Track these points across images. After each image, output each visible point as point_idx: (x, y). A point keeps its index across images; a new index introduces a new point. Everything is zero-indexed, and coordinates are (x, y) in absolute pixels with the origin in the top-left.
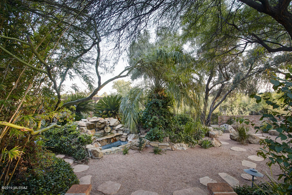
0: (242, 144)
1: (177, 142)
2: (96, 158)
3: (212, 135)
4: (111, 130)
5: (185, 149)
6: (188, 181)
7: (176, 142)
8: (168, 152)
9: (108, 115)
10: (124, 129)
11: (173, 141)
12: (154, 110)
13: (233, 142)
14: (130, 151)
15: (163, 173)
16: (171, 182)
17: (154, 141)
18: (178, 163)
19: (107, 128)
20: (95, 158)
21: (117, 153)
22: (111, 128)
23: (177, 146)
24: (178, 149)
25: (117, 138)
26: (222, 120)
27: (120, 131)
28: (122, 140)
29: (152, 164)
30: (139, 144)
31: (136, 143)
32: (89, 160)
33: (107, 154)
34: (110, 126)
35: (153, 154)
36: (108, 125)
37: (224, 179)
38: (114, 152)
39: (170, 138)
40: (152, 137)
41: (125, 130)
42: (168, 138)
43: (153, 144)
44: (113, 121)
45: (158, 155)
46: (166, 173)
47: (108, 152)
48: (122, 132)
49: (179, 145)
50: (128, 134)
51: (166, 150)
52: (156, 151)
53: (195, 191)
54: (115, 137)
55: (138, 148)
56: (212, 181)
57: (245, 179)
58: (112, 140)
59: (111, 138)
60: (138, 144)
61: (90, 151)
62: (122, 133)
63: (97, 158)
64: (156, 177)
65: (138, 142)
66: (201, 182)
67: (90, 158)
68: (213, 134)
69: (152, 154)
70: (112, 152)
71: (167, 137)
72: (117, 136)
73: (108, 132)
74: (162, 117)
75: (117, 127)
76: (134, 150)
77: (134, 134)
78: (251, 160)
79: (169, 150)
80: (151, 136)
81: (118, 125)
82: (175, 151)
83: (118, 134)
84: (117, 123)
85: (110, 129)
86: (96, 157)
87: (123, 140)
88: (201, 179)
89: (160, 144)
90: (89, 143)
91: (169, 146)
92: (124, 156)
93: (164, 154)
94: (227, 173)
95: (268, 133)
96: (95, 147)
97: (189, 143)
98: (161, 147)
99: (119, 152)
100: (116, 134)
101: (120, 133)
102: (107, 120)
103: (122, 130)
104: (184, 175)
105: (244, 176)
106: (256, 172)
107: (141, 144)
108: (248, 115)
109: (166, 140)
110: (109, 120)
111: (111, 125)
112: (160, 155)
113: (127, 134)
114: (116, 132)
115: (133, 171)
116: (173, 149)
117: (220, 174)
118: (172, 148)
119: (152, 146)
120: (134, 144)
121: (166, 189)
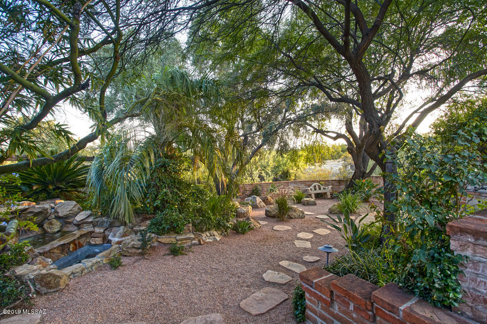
0: (283, 220)
1: (206, 230)
2: (52, 290)
3: (241, 213)
4: (61, 227)
5: (218, 239)
6: (249, 283)
7: (204, 229)
8: (194, 249)
9: (49, 193)
10: (97, 220)
11: (199, 229)
12: (161, 178)
13: (271, 219)
14: (125, 261)
15: (207, 282)
16: (227, 291)
17: (166, 234)
18: (220, 262)
19: (51, 224)
20: (49, 291)
21: (96, 269)
22: (61, 221)
23: (206, 237)
24: (208, 240)
25: (82, 241)
26: (245, 191)
27: (85, 225)
28: (93, 243)
29: (180, 272)
30: (140, 243)
31: (135, 243)
32: (32, 302)
33: (74, 277)
34: (58, 218)
35: (171, 256)
36: (53, 216)
37: (289, 268)
38: (90, 269)
39: (194, 225)
40: (164, 228)
41: (97, 222)
42: (191, 225)
43: (165, 239)
44: (64, 206)
45: (180, 257)
46: (210, 281)
47: (78, 270)
48: (92, 226)
49: (208, 235)
50: (106, 230)
51: (190, 247)
52: (175, 251)
53: (266, 293)
54: (78, 238)
55: (140, 251)
56: (278, 274)
57: (310, 262)
58: (72, 246)
59: (69, 244)
60: (138, 244)
61: (30, 280)
62: (92, 229)
63: (55, 290)
64: (200, 291)
65: (139, 240)
66: (267, 279)
67: (35, 296)
68: (243, 212)
69: (169, 258)
70: (86, 271)
71: (189, 223)
72: (82, 236)
73: (56, 230)
74: (175, 190)
75: (79, 218)
76: (130, 256)
77: (122, 228)
78: (302, 239)
79: (195, 244)
80: (162, 225)
81: (78, 213)
82: (205, 245)
83: (83, 233)
84: (76, 209)
85: (59, 224)
86: (50, 288)
87: (97, 243)
88: (264, 275)
89: (179, 237)
90: (20, 263)
91: (194, 239)
92: (117, 273)
93: (191, 253)
94: (287, 260)
95: (301, 203)
96: (42, 268)
97: (221, 229)
98: (180, 242)
99: (100, 267)
100: (78, 233)
101: (87, 229)
102: (47, 205)
103: (91, 222)
104: (239, 277)
105: (307, 259)
106: (331, 248)
107: (145, 242)
108: (271, 181)
109: (189, 230)
110: (52, 205)
111: (60, 215)
112: (185, 256)
113: (104, 229)
114: (76, 228)
115: (153, 292)
116: (202, 243)
117: (280, 263)
118: (199, 241)
119: (165, 244)
120: (130, 246)
121: (226, 303)
